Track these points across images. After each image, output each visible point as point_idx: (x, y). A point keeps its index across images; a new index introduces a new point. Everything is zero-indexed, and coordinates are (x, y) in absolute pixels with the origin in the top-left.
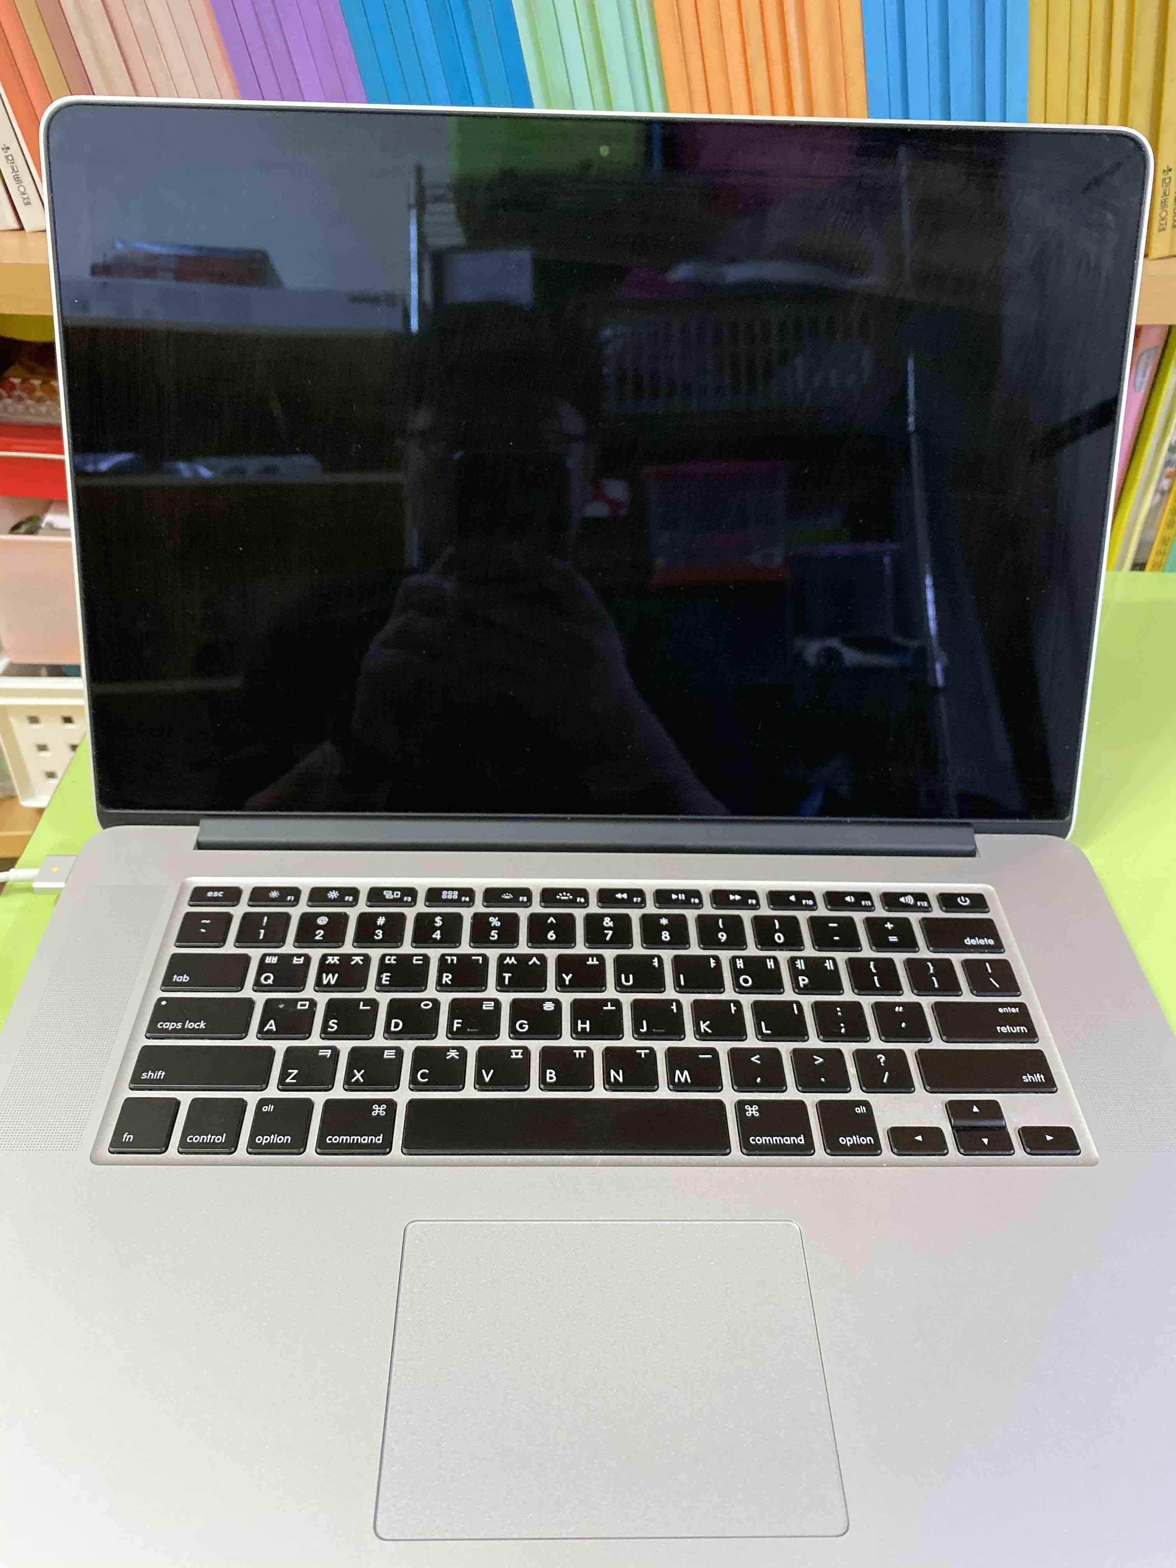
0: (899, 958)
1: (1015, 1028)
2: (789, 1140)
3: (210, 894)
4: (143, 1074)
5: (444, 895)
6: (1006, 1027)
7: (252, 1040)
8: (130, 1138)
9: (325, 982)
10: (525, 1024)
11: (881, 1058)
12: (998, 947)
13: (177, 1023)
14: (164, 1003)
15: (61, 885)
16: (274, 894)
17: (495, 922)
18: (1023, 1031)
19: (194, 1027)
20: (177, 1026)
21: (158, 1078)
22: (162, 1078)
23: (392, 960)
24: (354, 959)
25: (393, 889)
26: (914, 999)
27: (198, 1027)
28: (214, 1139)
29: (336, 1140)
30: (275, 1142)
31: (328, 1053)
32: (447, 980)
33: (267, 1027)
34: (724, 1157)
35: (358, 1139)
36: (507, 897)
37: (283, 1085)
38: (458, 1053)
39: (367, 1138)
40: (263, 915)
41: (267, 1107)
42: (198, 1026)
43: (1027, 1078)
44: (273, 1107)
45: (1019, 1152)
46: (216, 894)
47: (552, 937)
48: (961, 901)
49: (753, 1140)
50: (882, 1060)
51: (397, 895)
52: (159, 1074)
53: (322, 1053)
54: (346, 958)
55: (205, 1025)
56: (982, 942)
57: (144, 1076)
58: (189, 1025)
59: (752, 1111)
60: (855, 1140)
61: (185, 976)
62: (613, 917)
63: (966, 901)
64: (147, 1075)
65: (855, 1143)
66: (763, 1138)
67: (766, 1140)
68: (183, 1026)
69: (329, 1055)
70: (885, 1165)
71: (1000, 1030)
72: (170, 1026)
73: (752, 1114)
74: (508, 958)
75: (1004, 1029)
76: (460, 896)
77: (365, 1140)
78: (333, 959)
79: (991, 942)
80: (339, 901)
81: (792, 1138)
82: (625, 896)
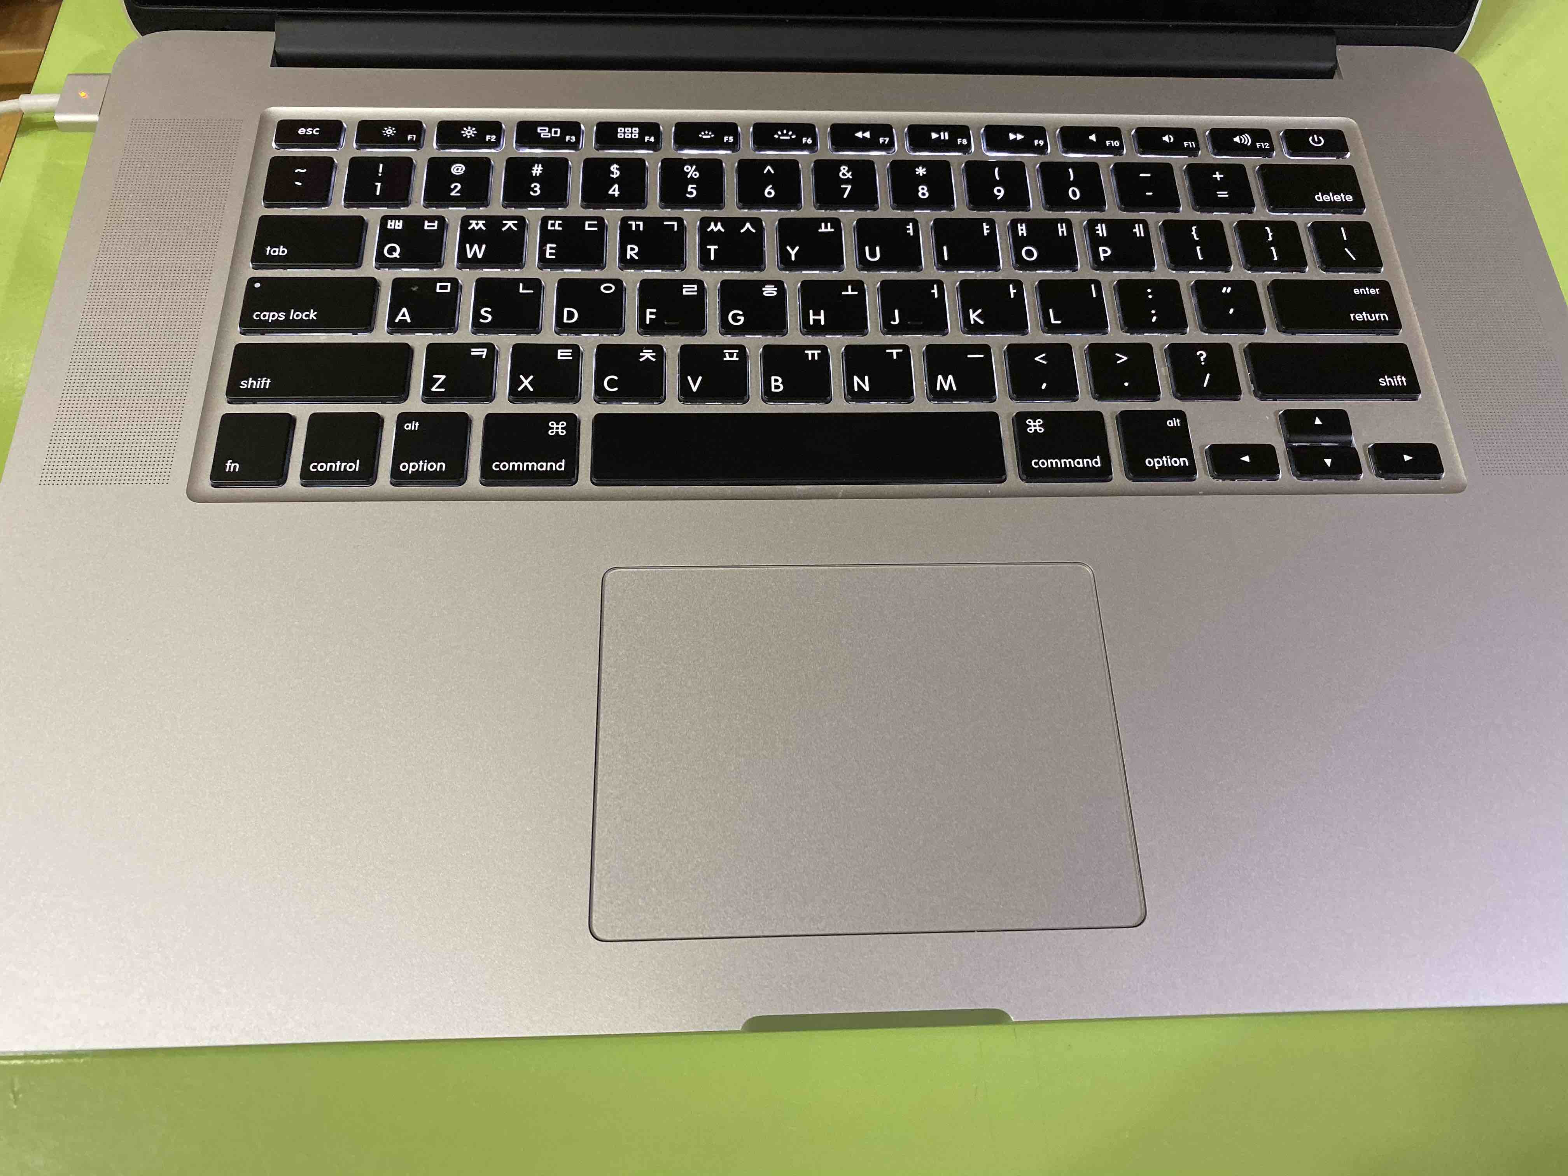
0: (1229, 219)
1: (1373, 315)
2: (1081, 463)
3: (301, 131)
4: (242, 383)
5: (621, 133)
6: (1362, 314)
7: (380, 334)
8: (235, 467)
9: (470, 256)
10: (739, 315)
11: (1201, 355)
12: (1358, 205)
13: (278, 313)
14: (257, 285)
15: (94, 118)
16: (389, 132)
17: (691, 171)
18: (1383, 319)
19: (302, 318)
20: (279, 316)
21: (262, 387)
22: (267, 387)
23: (557, 225)
24: (506, 224)
25: (550, 124)
26: (1247, 275)
27: (307, 318)
28: (345, 466)
29: (507, 466)
30: (425, 470)
31: (484, 353)
32: (632, 253)
33: (399, 318)
34: (998, 485)
35: (533, 466)
36: (706, 135)
37: (429, 396)
38: (654, 354)
39: (544, 464)
40: (376, 160)
41: (410, 425)
42: (306, 316)
43: (1385, 381)
44: (417, 424)
45: (1368, 475)
46: (310, 131)
47: (770, 193)
48: (1313, 140)
49: (1036, 464)
50: (1202, 359)
51: (556, 132)
52: (263, 381)
53: (475, 352)
54: (494, 222)
55: (315, 316)
56: (1337, 198)
57: (244, 385)
58: (294, 315)
59: (1035, 426)
60: (1166, 461)
61: (282, 249)
62: (852, 164)
63: (1320, 142)
64: (247, 384)
65: (1166, 465)
66: (1049, 461)
67: (1052, 463)
68: (287, 316)
69: (484, 354)
70: (1201, 493)
71: (1354, 317)
72: (270, 316)
73: (1036, 430)
74: (712, 224)
75: (1359, 317)
76: (642, 135)
77: (545, 466)
78: (477, 224)
79: (1349, 198)
80: (478, 142)
81: (1085, 460)
82: (867, 135)
